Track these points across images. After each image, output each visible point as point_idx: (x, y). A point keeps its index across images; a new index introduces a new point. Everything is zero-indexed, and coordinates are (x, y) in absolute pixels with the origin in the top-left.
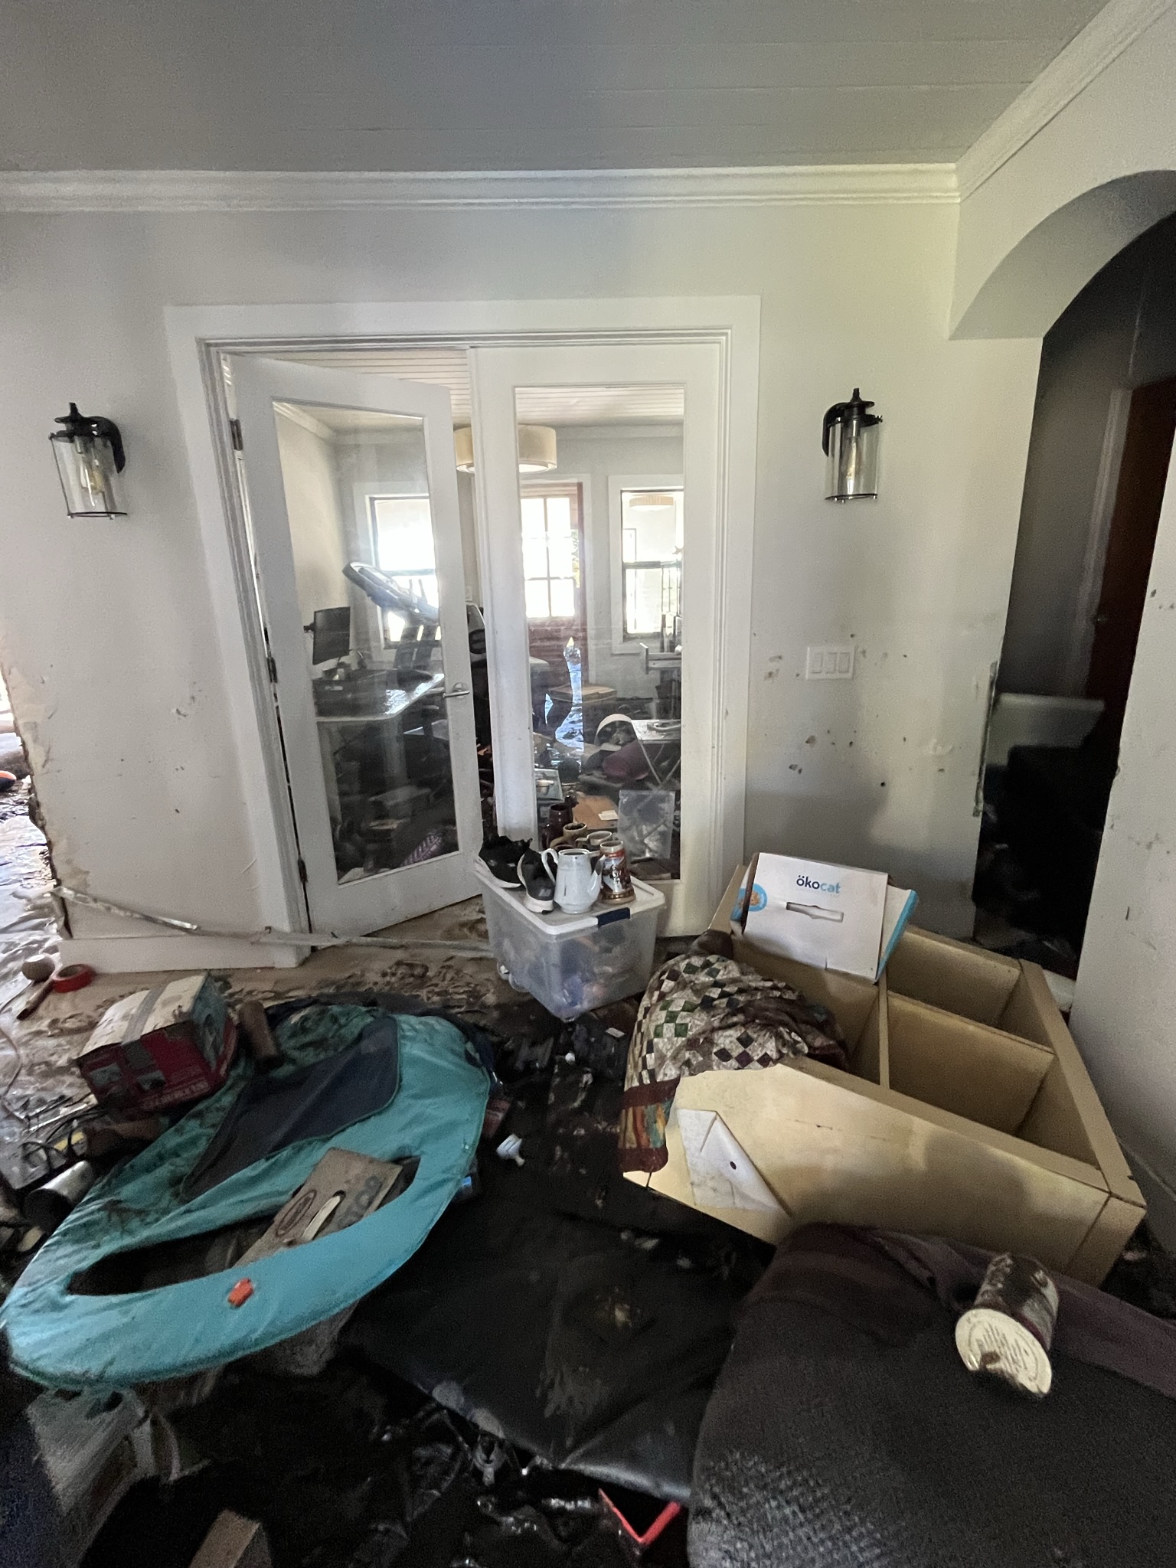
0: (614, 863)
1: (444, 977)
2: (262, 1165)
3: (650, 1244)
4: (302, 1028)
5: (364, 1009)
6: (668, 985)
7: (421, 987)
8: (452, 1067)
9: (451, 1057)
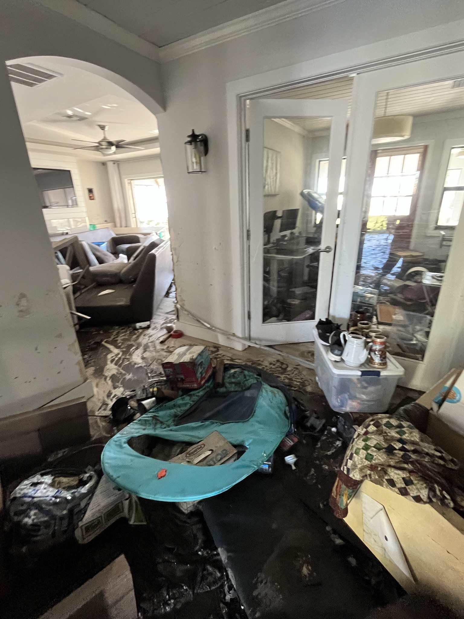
0: (377, 347)
1: (293, 372)
2: (199, 424)
3: (338, 541)
4: (233, 375)
5: (256, 376)
6: (372, 428)
7: (282, 373)
8: (276, 415)
9: (278, 410)
